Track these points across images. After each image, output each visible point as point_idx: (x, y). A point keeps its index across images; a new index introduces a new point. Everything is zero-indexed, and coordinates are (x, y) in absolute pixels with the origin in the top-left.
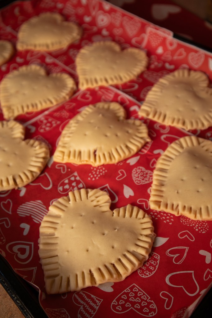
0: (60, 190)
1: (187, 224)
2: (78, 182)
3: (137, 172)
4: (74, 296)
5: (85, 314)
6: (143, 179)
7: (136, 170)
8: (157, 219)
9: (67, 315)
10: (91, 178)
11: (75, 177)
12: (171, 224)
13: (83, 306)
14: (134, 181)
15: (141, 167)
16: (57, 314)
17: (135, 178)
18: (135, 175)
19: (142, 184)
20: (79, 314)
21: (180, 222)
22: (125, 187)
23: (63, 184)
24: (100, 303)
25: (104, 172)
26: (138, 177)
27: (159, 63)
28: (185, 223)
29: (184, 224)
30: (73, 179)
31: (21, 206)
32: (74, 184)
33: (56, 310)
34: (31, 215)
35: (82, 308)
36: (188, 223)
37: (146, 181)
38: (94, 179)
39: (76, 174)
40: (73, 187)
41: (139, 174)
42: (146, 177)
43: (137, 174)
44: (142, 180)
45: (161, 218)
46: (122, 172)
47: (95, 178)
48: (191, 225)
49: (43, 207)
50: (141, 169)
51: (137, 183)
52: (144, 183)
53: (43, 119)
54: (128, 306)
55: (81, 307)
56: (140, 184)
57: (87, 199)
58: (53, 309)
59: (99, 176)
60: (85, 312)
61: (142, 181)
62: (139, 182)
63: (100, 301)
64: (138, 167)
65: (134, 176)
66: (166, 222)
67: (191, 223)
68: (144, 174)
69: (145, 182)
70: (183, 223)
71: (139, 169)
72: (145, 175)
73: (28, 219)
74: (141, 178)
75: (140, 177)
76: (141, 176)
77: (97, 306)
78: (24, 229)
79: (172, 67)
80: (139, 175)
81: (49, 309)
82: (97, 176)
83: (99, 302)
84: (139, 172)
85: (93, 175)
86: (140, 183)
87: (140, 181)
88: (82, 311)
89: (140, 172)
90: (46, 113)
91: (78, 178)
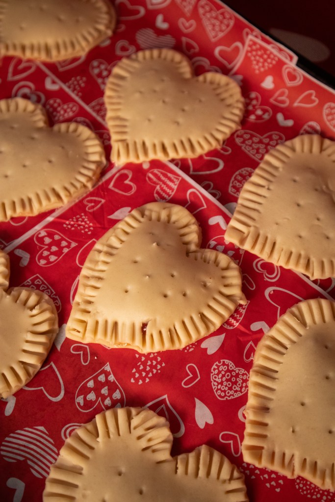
0: (79, 404)
1: (307, 494)
2: (112, 387)
3: (219, 372)
6: (230, 389)
7: (218, 367)
8: (253, 477)
10: (135, 379)
11: (107, 374)
12: (278, 490)
14: (215, 391)
15: (227, 361)
17: (216, 384)
18: (215, 378)
19: (229, 399)
21: (296, 487)
22: (199, 403)
23: (85, 391)
25: (159, 367)
26: (222, 383)
27: (265, 111)
28: (303, 491)
29: (302, 493)
30: (102, 378)
31: (7, 439)
32: (105, 391)
34: (27, 458)
36: (309, 491)
37: (236, 391)
38: (141, 382)
39: (108, 368)
40: (104, 398)
41: (223, 376)
42: (236, 383)
43: (220, 376)
44: (229, 391)
45: (261, 477)
46: (192, 369)
47: (144, 380)
48: (314, 497)
49: (49, 442)
50: (228, 365)
51: (220, 396)
52: (232, 397)
53: (43, 234)
56: (225, 399)
57: (130, 432)
59: (150, 375)
61: (228, 393)
62: (223, 394)
64: (222, 361)
65: (215, 381)
66: (270, 485)
67: (315, 491)
68: (232, 376)
69: (233, 395)
70: (301, 490)
71: (224, 364)
72: (233, 379)
73: (22, 469)
74: (226, 386)
75: (225, 383)
76: (227, 380)
78: (14, 490)
79: (290, 123)
80: (224, 379)
82: (146, 376)
84: (223, 373)
85: (140, 372)
86: (225, 395)
87: (225, 391)
89: (226, 372)
90: (50, 219)
91: (112, 378)
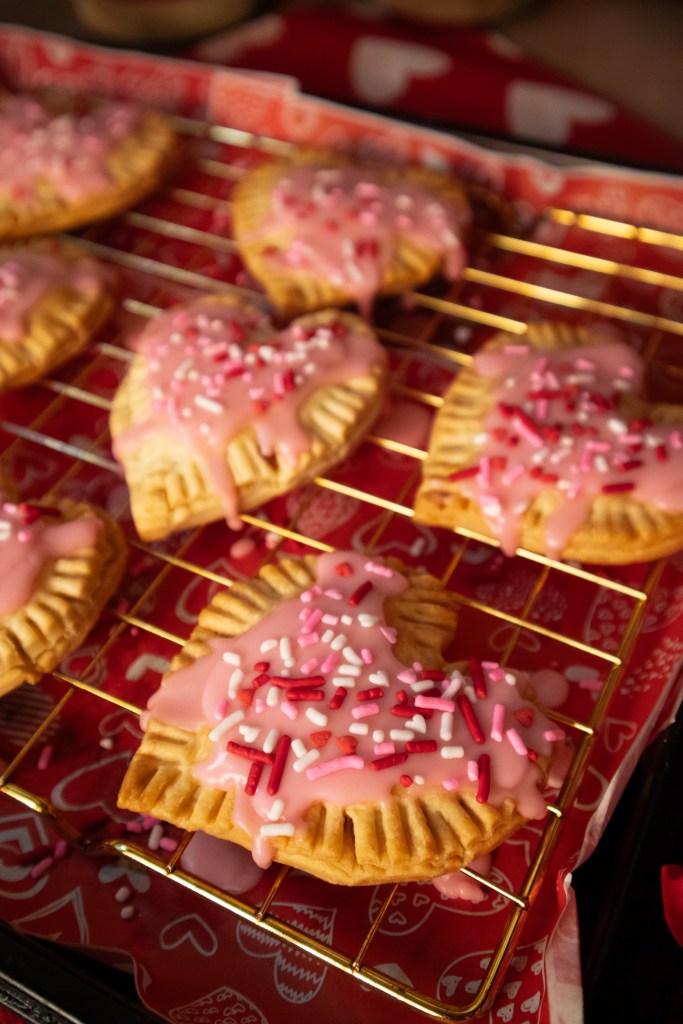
4: (241, 933)
5: (298, 975)
9: (243, 1002)
13: (280, 951)
16: (210, 1011)
20: (280, 982)
24: (332, 923)
33: (201, 1002)
35: (279, 959)
54: (421, 902)
55: (275, 957)
58: (192, 1004)
60: (294, 968)
63: (329, 915)
77: (327, 932)
81: (178, 1009)
83: (326, 919)
88: (283, 969)
